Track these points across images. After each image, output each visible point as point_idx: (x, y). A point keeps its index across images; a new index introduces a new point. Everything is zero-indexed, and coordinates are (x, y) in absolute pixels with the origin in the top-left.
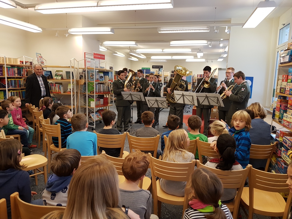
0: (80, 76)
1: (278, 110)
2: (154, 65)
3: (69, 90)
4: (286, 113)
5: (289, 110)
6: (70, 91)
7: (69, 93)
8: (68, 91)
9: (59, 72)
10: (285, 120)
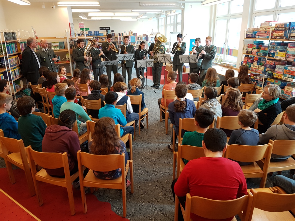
0: (70, 45)
1: (246, 63)
2: (101, 27)
3: (67, 59)
4: (253, 64)
5: (255, 63)
6: (69, 60)
7: (68, 62)
8: (67, 61)
9: (55, 43)
10: (252, 68)
